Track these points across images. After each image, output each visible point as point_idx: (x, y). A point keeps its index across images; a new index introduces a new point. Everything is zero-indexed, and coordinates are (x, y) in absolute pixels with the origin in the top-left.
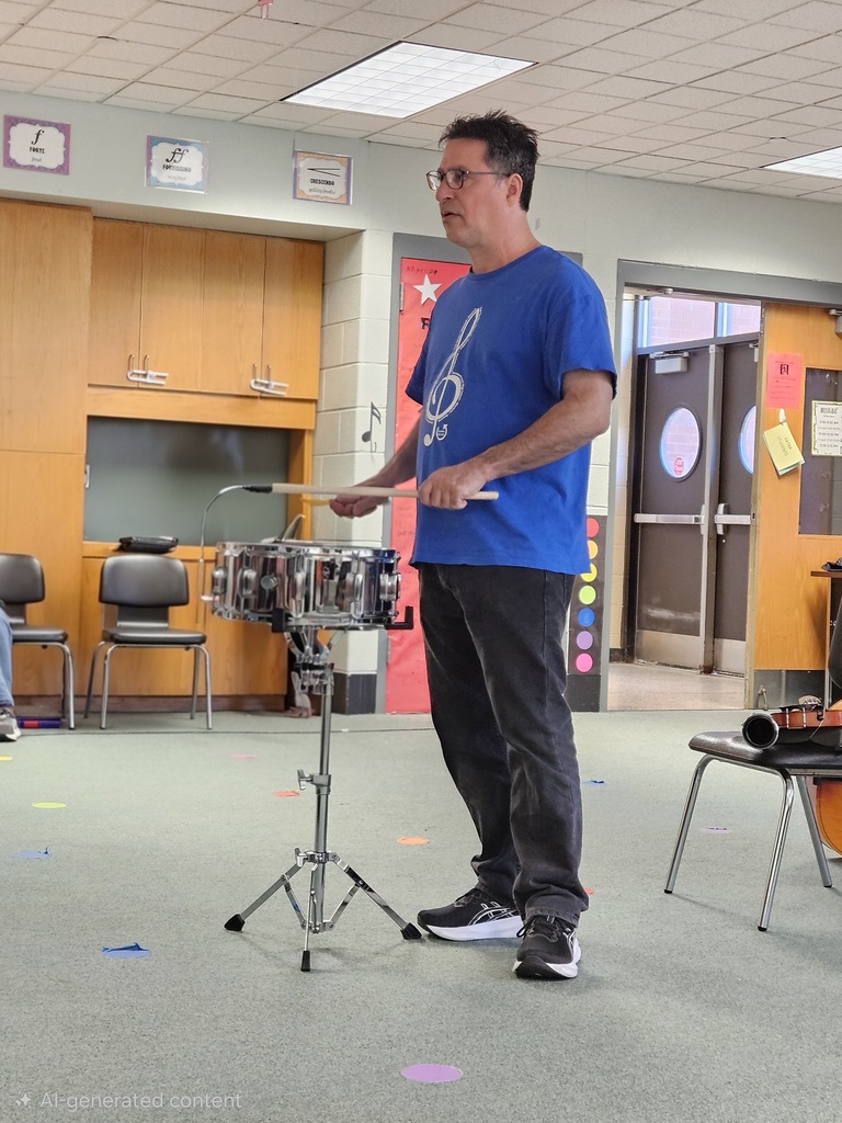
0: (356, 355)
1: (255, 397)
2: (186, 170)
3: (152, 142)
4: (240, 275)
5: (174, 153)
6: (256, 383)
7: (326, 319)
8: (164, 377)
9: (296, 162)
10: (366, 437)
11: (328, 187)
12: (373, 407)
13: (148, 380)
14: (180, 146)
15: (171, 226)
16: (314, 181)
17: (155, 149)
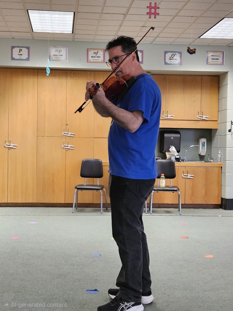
0: (226, 107)
1: (199, 120)
2: (175, 59)
3: (166, 52)
4: (194, 87)
5: (172, 55)
6: (199, 116)
7: (220, 97)
8: (173, 116)
9: (207, 53)
10: (230, 131)
11: (217, 60)
12: (232, 122)
13: (168, 117)
14: (174, 53)
15: (174, 75)
16: (213, 59)
17: (166, 55)
